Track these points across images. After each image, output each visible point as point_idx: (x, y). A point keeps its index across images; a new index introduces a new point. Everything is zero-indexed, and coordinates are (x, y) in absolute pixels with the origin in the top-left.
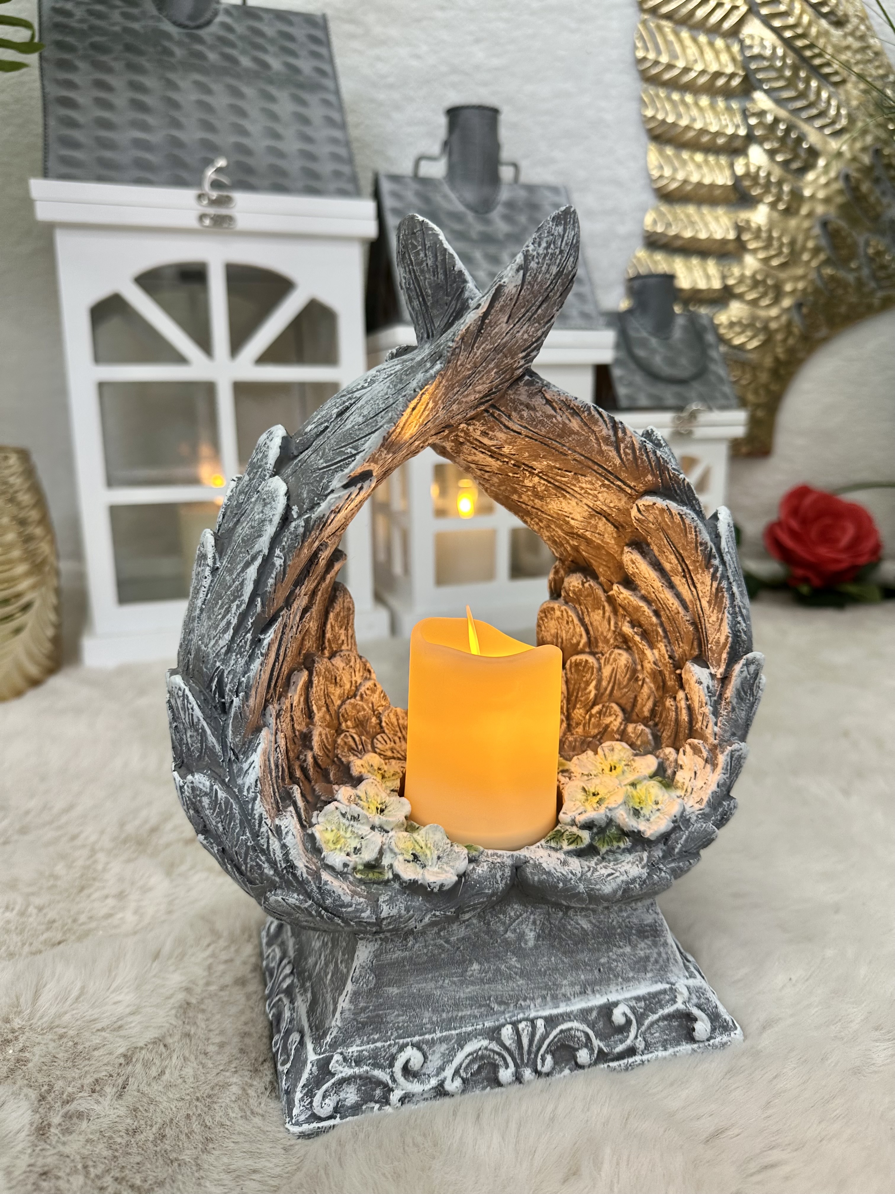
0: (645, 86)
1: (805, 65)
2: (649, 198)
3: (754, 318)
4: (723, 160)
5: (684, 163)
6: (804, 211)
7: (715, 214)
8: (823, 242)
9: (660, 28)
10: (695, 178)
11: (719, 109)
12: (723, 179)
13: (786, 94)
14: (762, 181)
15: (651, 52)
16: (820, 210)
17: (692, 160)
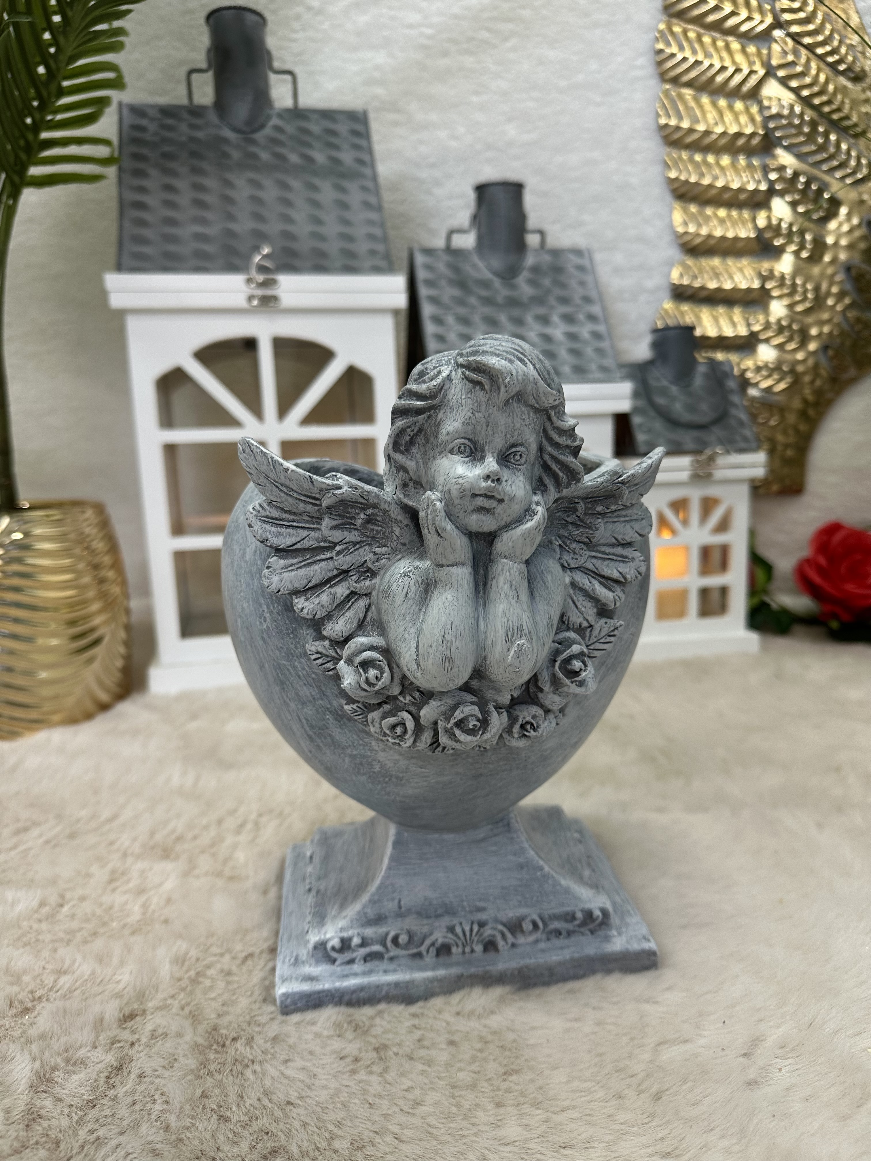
0: (668, 150)
1: (824, 120)
2: (674, 253)
3: (780, 363)
4: (746, 214)
5: (707, 219)
6: (827, 258)
7: (739, 265)
8: (848, 287)
9: (680, 96)
10: (718, 233)
11: (740, 167)
12: (746, 232)
13: (806, 149)
14: (784, 232)
15: (672, 118)
16: (843, 256)
17: (716, 215)
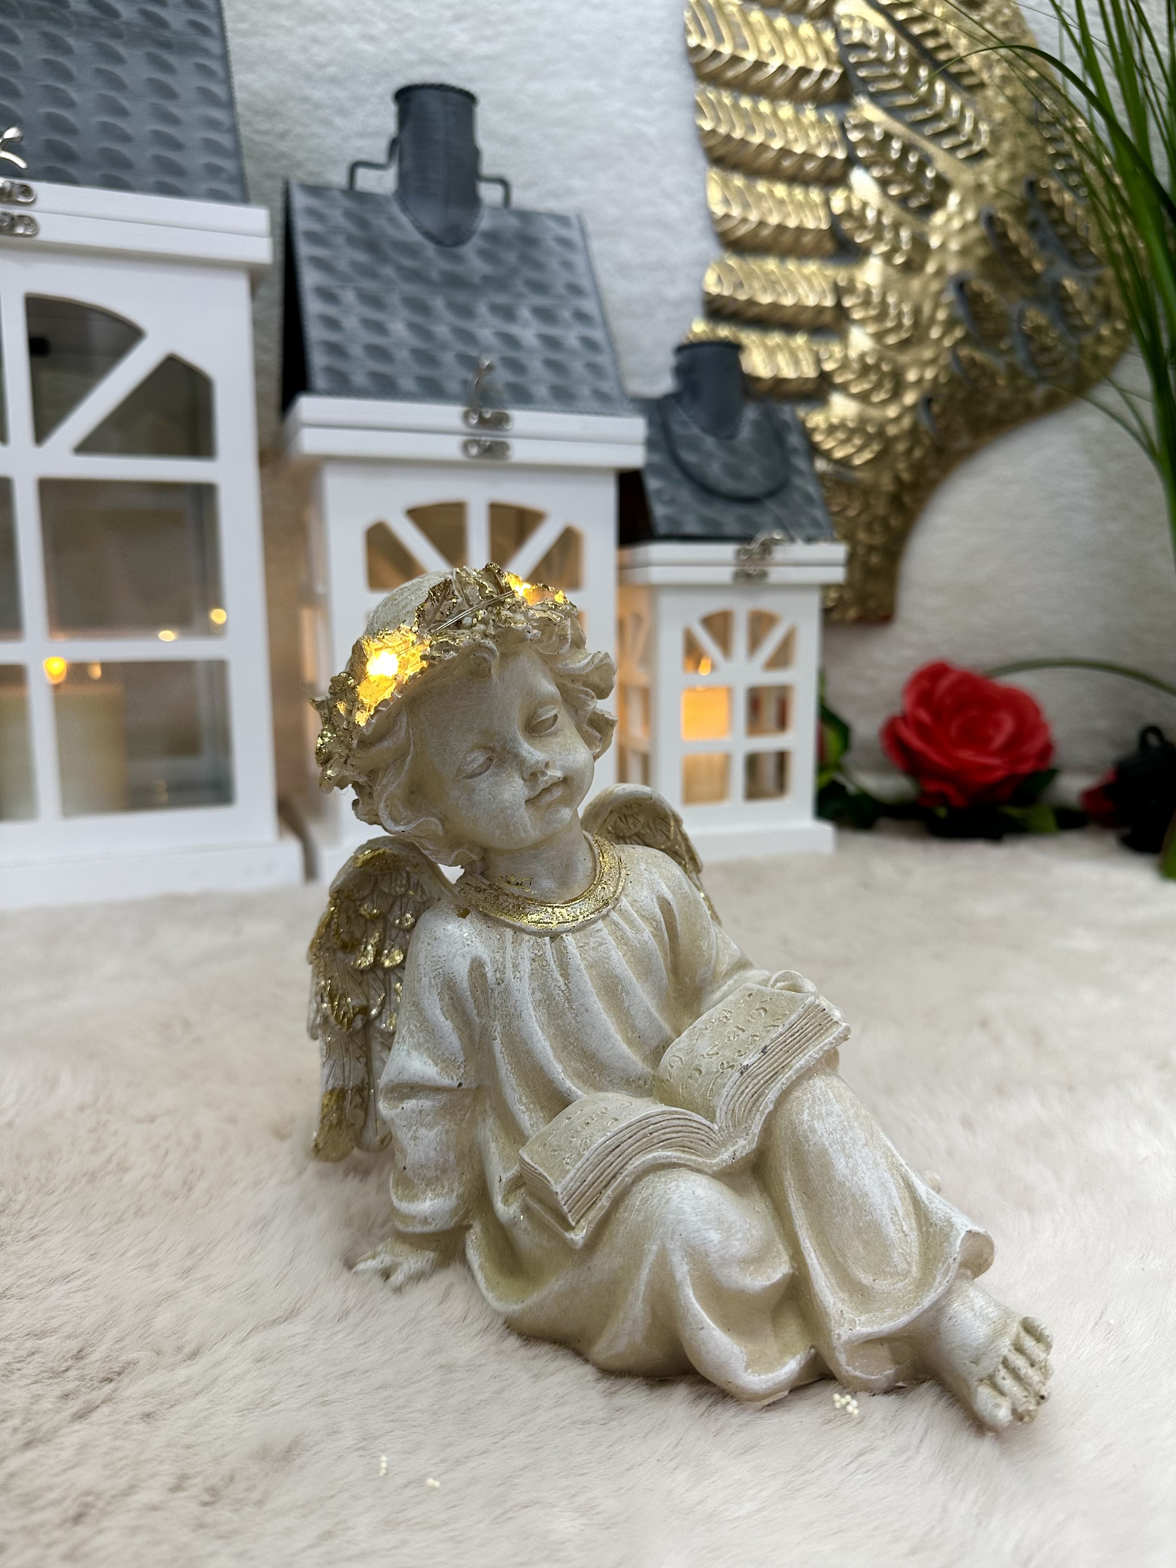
0: (702, 86)
1: (926, 59)
2: (708, 246)
3: (863, 421)
4: (815, 195)
5: (759, 198)
6: (931, 267)
7: (804, 270)
8: (960, 312)
9: (720, 6)
10: (774, 220)
11: (806, 121)
12: (815, 220)
13: (902, 100)
14: (870, 223)
15: (708, 38)
16: (953, 266)
17: (771, 193)
